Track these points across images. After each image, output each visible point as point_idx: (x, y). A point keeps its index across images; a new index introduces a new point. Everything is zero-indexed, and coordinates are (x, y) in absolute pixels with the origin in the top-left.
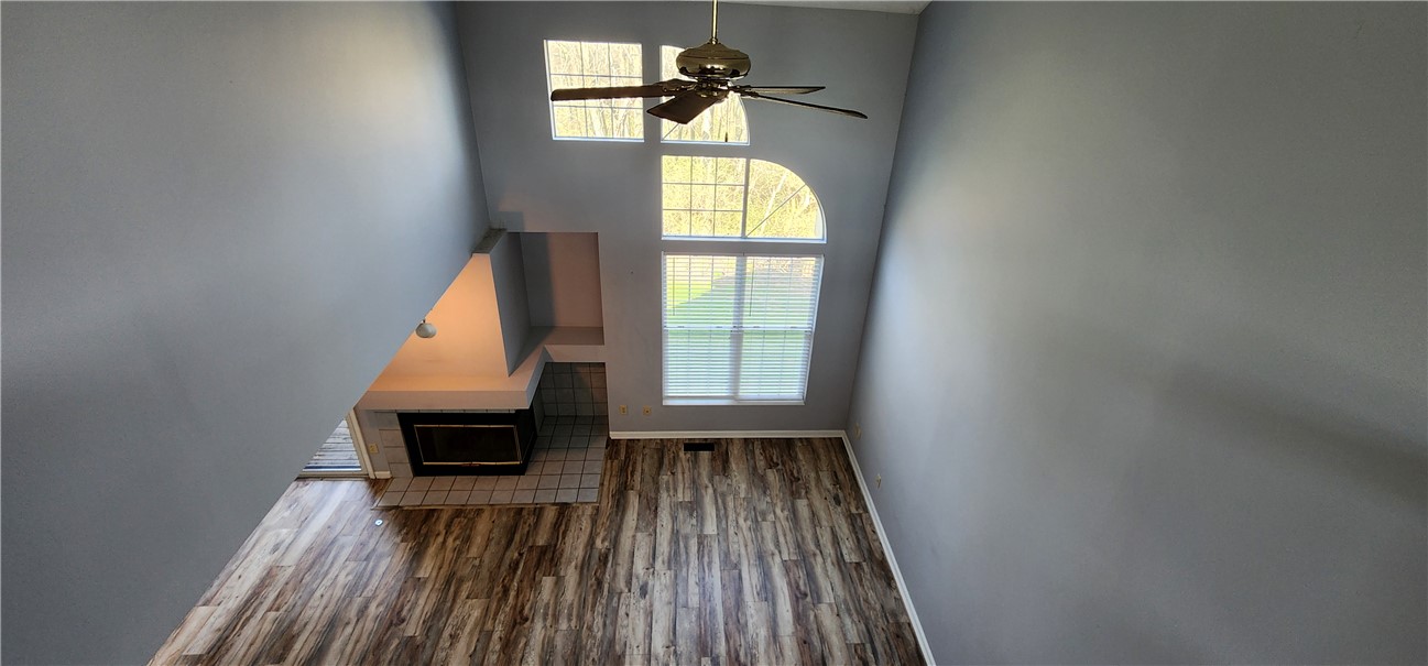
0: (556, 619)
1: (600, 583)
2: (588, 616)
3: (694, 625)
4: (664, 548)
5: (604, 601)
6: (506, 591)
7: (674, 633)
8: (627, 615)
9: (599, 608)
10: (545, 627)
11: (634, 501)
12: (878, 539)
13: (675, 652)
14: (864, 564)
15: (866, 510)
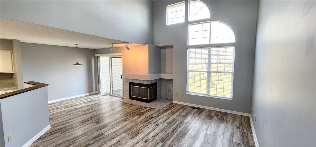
0: (132, 122)
1: (148, 120)
2: (139, 124)
3: (165, 135)
4: (170, 120)
5: (145, 123)
6: (128, 115)
7: (157, 135)
8: (148, 127)
9: (143, 124)
10: (128, 123)
11: (169, 111)
12: (254, 141)
13: (154, 138)
14: (242, 145)
15: (251, 133)
